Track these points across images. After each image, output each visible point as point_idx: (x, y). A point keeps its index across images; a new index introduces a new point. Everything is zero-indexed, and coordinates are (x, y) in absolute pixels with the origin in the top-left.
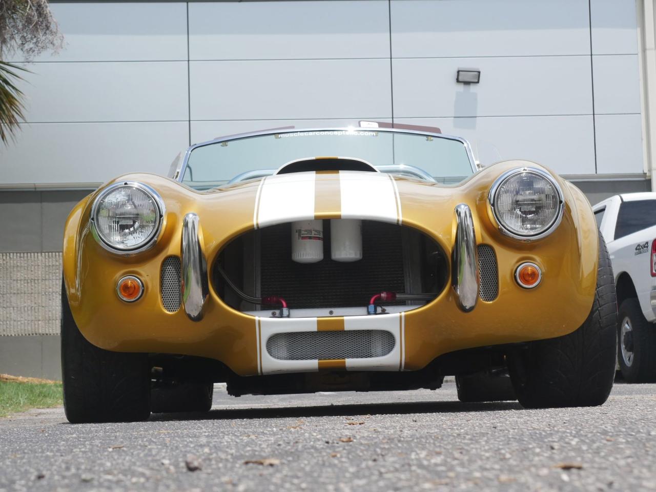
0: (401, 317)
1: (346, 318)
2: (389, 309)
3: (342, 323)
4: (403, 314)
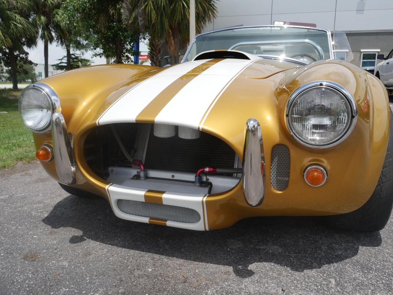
1: (165, 196)
2: (212, 179)
3: (161, 199)
4: (205, 199)
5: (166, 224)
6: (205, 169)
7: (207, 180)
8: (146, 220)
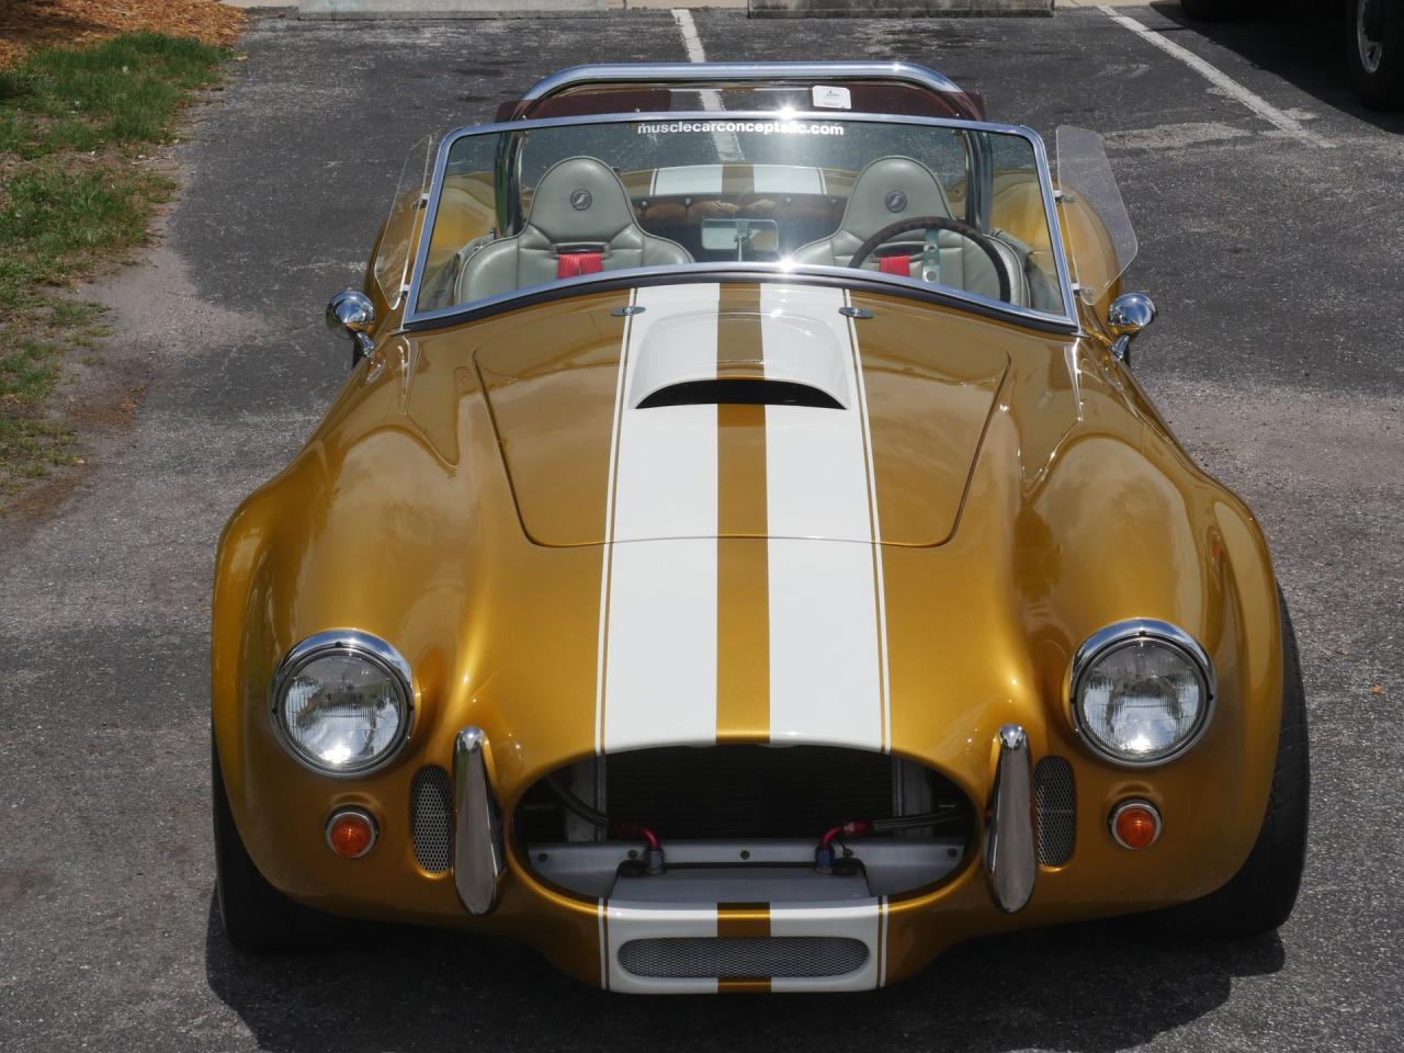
0: (881, 916)
1: (775, 914)
2: (862, 852)
3: (767, 923)
4: (886, 909)
5: (770, 986)
6: (846, 828)
7: (848, 853)
8: (710, 985)
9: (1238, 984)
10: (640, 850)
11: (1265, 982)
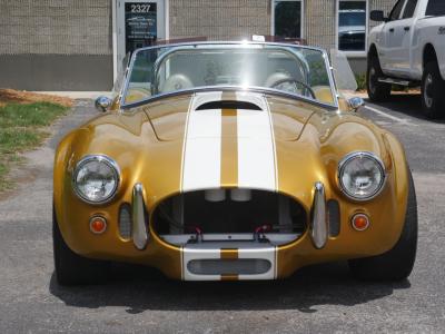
0: (275, 251)
1: (239, 251)
2: (268, 236)
3: (237, 253)
4: (277, 249)
5: (238, 277)
6: (263, 227)
7: (264, 237)
8: (217, 277)
9: (395, 291)
10: (195, 236)
11: (404, 291)
